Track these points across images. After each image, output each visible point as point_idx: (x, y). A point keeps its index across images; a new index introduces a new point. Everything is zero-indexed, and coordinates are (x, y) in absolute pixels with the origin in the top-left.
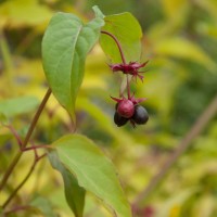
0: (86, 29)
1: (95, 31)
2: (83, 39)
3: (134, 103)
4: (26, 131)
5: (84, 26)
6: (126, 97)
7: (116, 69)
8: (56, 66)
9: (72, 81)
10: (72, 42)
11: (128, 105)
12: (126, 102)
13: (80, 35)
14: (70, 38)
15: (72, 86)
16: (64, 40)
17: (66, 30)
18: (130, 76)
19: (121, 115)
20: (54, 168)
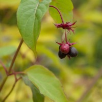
0: (41, 4)
1: (46, 5)
2: (39, 10)
3: (70, 45)
4: (10, 64)
5: (40, 3)
6: (65, 42)
7: (59, 26)
8: (25, 25)
9: (34, 34)
10: (34, 12)
11: (66, 46)
12: (64, 45)
13: (38, 8)
14: (32, 10)
15: (34, 36)
16: (29, 11)
17: (30, 6)
18: (67, 30)
19: (62, 52)
20: (26, 84)
